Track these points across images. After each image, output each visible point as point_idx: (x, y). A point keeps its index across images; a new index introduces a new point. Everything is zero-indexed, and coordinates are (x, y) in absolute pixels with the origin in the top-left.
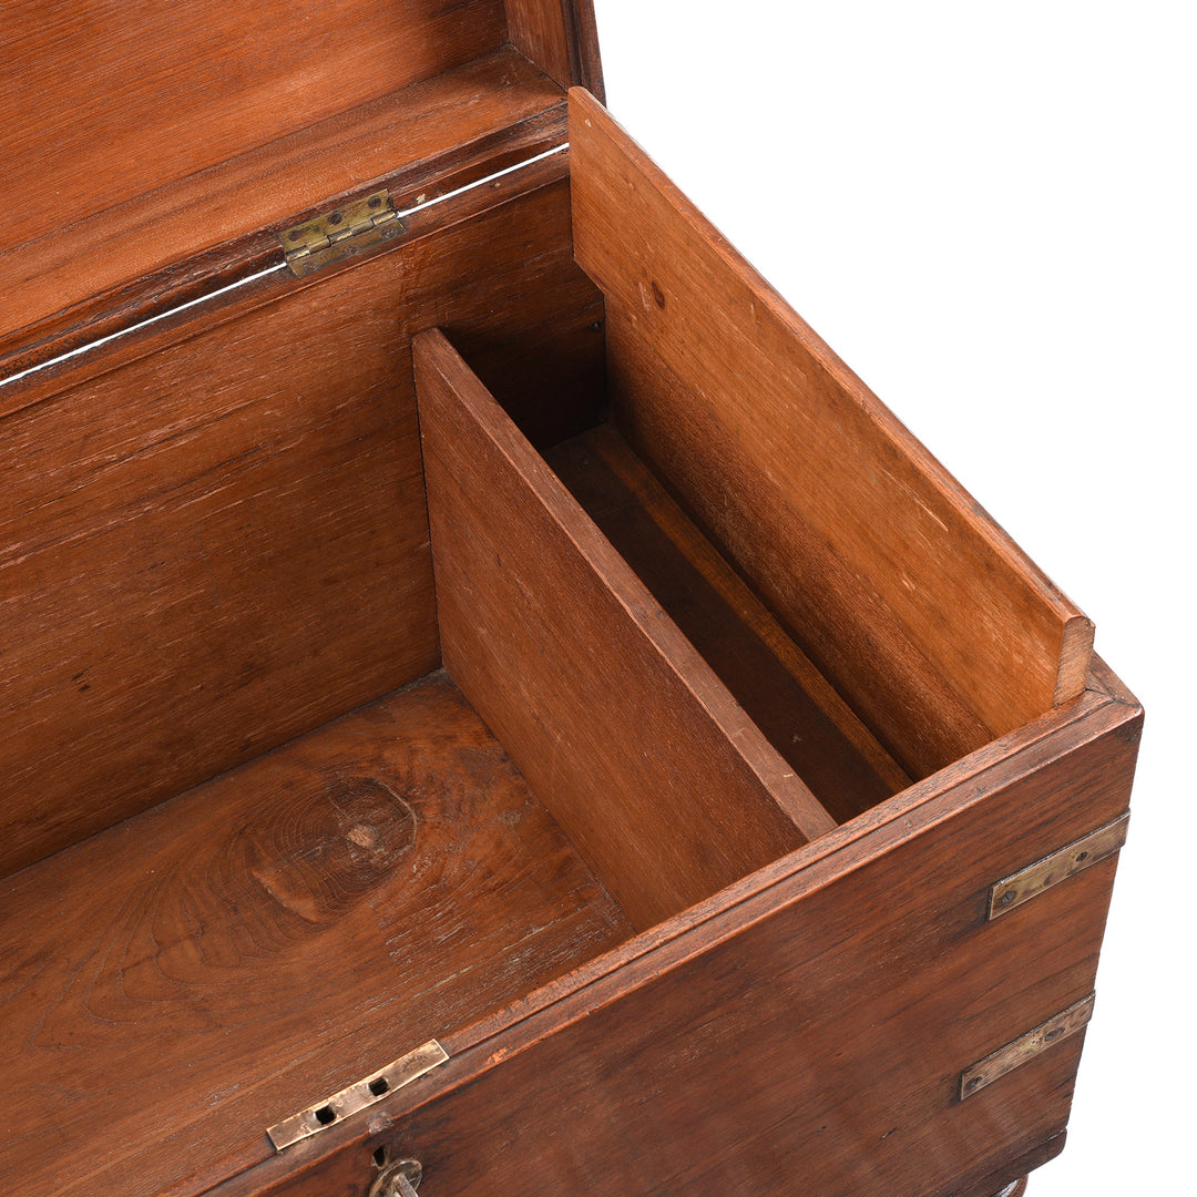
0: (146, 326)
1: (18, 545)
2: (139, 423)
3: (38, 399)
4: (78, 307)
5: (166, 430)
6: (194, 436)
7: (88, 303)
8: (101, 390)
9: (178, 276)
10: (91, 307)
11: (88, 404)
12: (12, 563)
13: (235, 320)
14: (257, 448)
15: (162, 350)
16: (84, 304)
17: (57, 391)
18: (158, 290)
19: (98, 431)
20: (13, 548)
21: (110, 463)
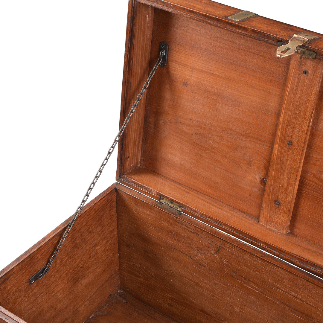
0: (306, 272)
1: (258, 288)
2: (291, 288)
3: (273, 263)
4: (296, 256)
5: (296, 295)
6: (301, 302)
7: (298, 257)
8: (285, 273)
9: (319, 269)
10: (298, 258)
11: (282, 273)
12: (255, 290)
13: (319, 286)
14: (313, 318)
15: (301, 277)
16: (297, 256)
17: (277, 265)
18: (313, 268)
19: (282, 281)
20: (257, 288)
21: (282, 290)
